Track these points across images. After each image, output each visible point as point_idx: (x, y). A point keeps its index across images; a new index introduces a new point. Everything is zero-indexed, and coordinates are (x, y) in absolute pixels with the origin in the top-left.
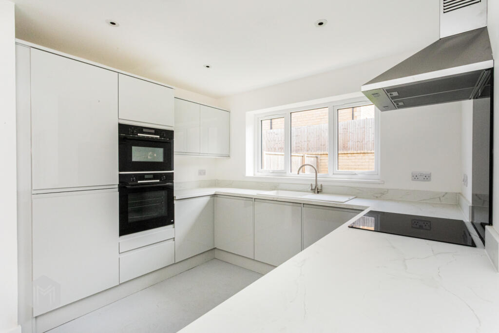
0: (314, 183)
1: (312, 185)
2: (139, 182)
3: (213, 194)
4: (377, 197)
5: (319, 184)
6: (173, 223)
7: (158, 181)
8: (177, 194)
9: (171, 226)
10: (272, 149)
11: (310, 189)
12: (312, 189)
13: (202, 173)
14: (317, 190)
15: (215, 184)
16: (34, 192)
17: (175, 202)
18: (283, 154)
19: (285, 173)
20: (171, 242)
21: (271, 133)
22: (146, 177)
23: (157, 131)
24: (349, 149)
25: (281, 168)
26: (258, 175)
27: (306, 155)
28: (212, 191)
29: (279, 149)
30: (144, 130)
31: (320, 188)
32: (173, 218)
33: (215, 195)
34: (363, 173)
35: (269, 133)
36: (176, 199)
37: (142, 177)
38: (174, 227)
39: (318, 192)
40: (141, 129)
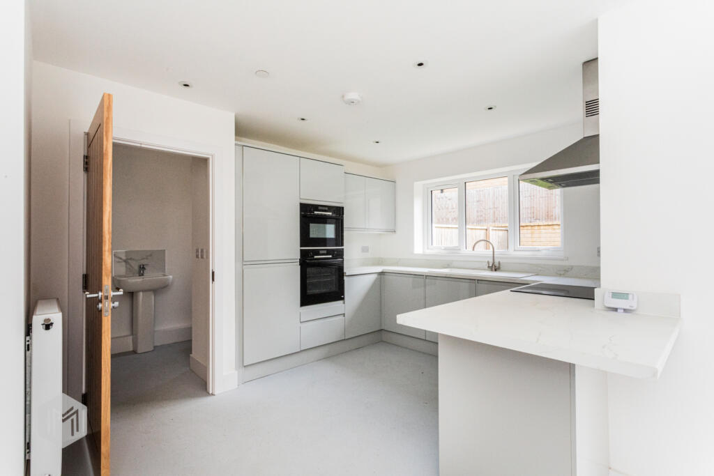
0: (491, 261)
1: (488, 262)
2: (316, 257)
3: (380, 271)
4: (560, 275)
5: (497, 261)
6: (343, 299)
7: (331, 256)
8: (347, 271)
9: (341, 302)
10: (443, 219)
11: (486, 267)
12: (489, 267)
13: (365, 250)
14: (495, 268)
15: (379, 262)
16: (244, 263)
17: (345, 278)
18: (457, 226)
19: (460, 250)
20: (341, 317)
21: (442, 198)
22: (321, 252)
23: (330, 208)
24: (555, 219)
25: (455, 244)
26: (428, 252)
27: (491, 228)
28: (379, 269)
29: (453, 220)
30: (320, 208)
31: (497, 265)
32: (343, 294)
33: (382, 274)
34: (548, 249)
35: (439, 199)
36: (347, 274)
37: (317, 252)
38: (344, 303)
39: (496, 270)
40: (316, 207)
